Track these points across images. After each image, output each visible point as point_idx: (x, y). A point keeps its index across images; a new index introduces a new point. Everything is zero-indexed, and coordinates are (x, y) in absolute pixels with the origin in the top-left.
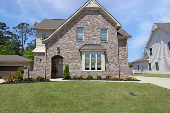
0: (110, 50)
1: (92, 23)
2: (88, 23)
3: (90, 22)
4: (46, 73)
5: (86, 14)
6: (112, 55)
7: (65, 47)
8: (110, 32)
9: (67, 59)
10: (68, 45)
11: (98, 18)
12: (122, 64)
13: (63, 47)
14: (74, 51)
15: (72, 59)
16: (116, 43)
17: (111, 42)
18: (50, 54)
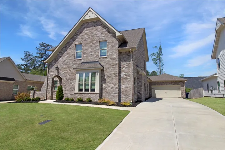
0: (108, 67)
1: (91, 37)
2: (87, 37)
3: (88, 35)
4: (47, 94)
5: (85, 28)
6: (111, 73)
7: (64, 66)
8: (109, 44)
9: (65, 79)
10: (67, 64)
11: (97, 30)
12: (124, 84)
13: (63, 66)
14: (72, 70)
15: (69, 79)
16: (116, 58)
17: (110, 57)
18: (51, 75)
